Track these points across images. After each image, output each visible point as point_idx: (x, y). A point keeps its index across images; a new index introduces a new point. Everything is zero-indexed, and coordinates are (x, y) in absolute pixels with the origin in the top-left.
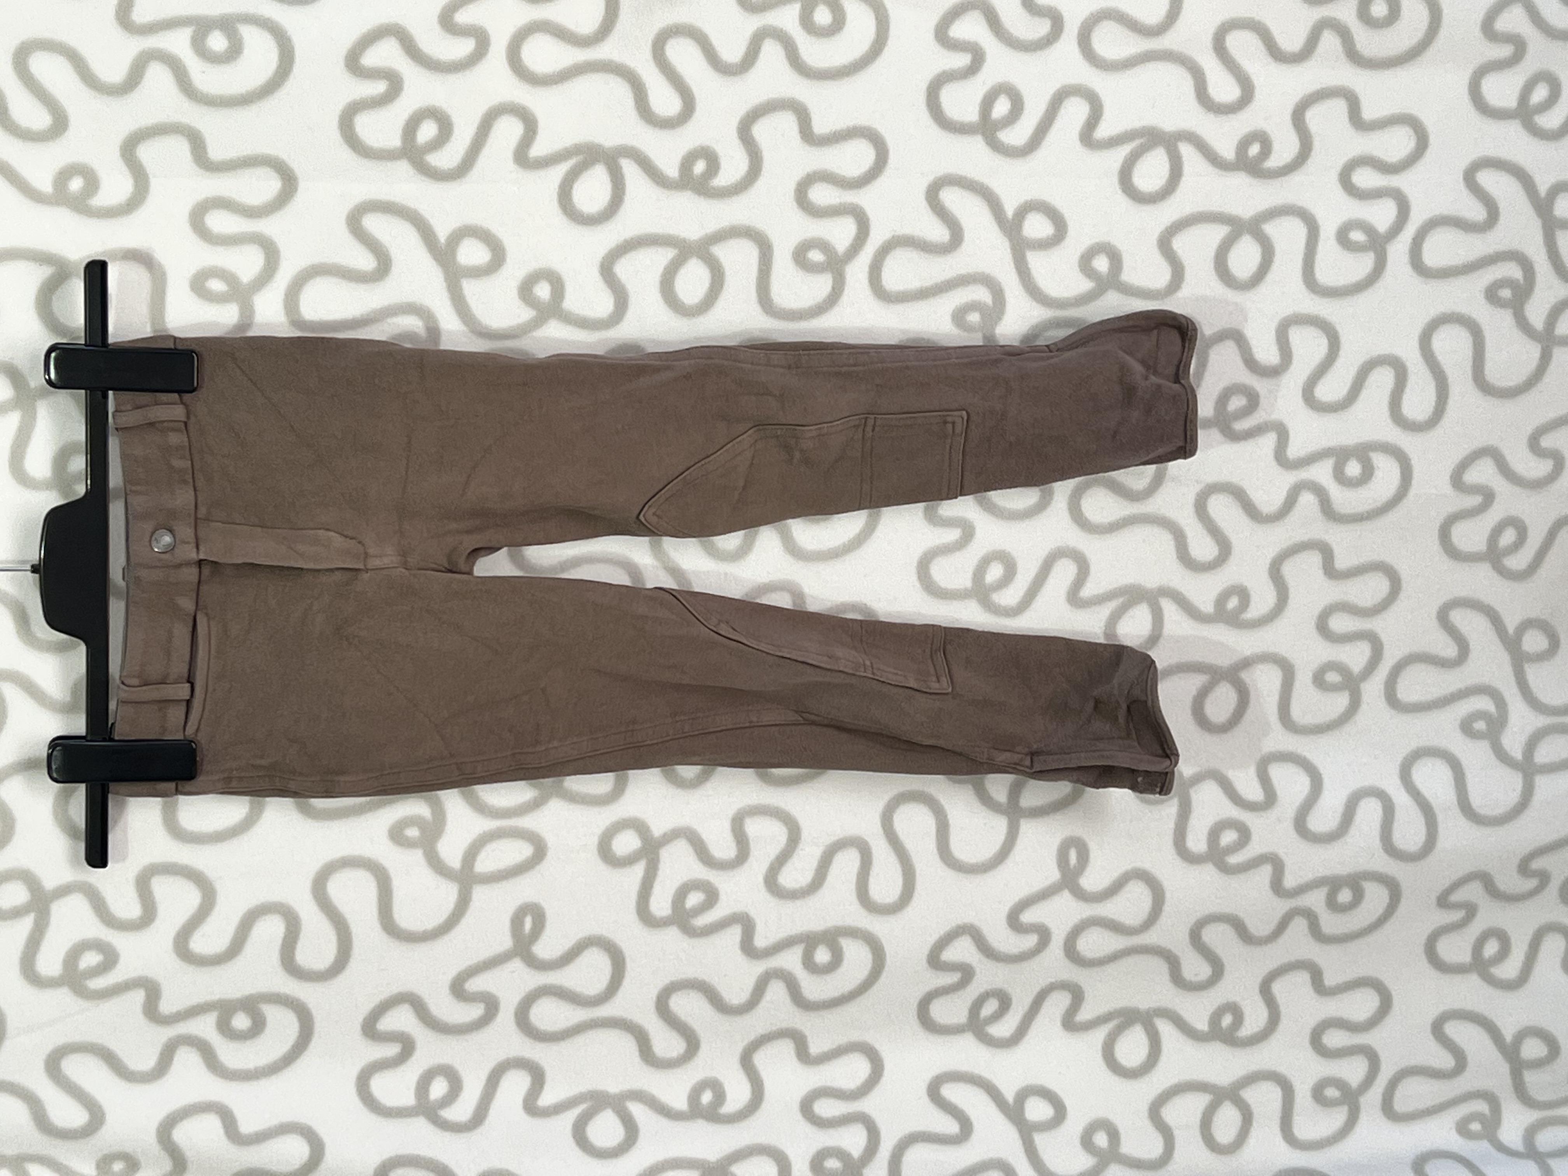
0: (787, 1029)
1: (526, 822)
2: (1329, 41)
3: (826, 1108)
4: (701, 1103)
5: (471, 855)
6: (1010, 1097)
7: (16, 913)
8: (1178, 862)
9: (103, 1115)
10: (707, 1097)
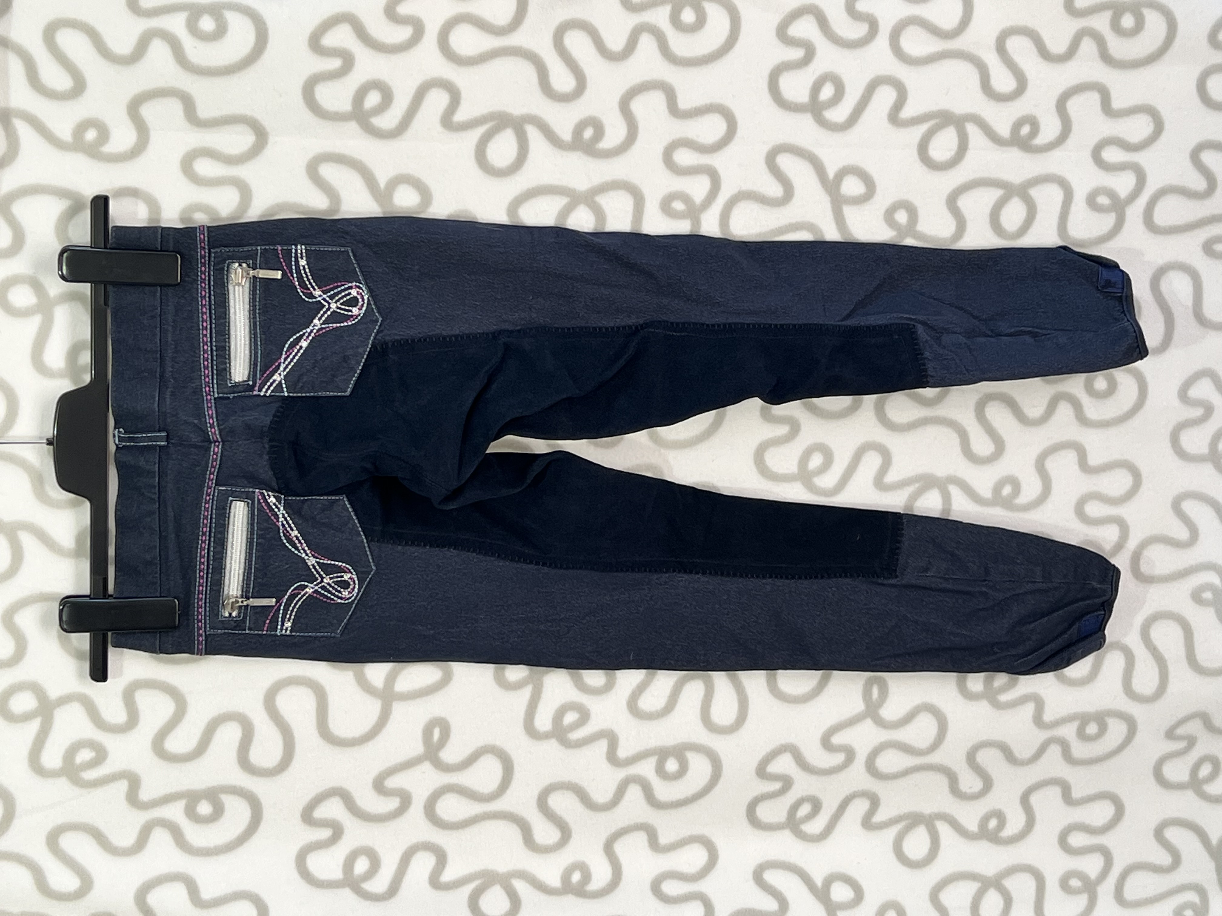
0: (642, 824)
2: (1088, 46)
3: (671, 888)
4: (571, 882)
5: (391, 679)
6: (819, 882)
7: (26, 717)
8: (961, 699)
9: (92, 882)
10: (576, 877)
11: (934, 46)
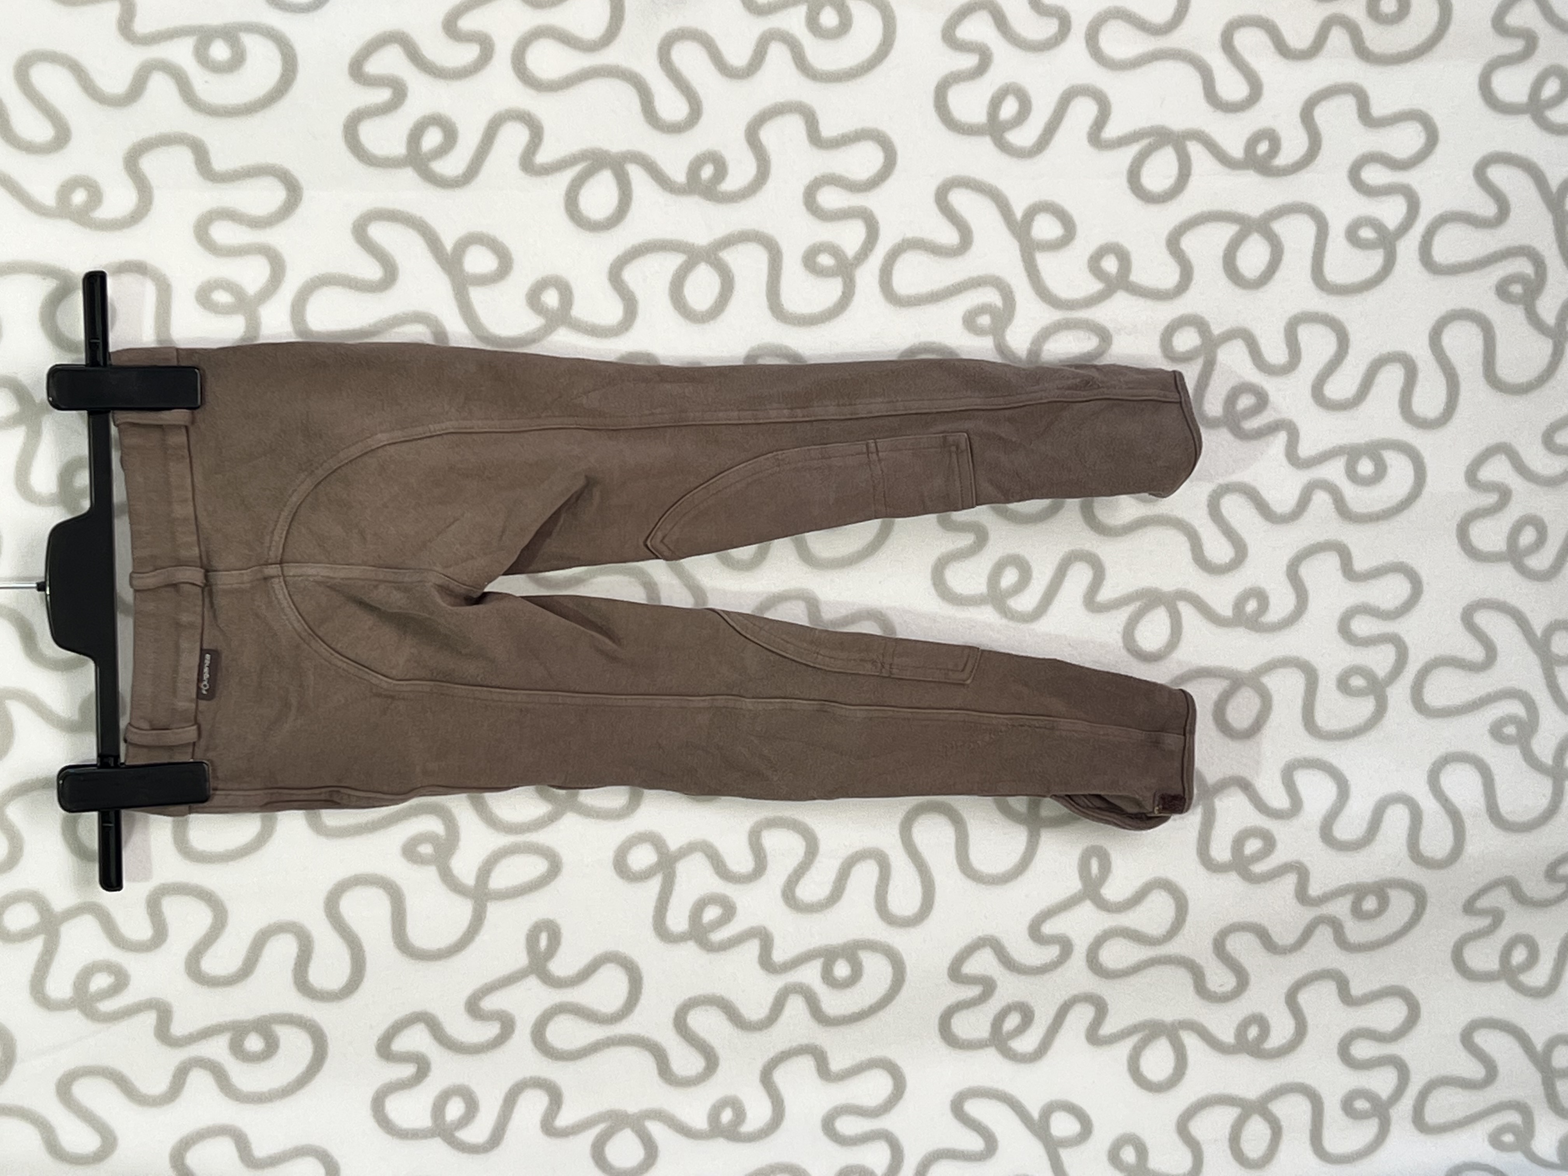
0: (807, 1046)
1: (540, 837)
2: (1338, 38)
3: (847, 1126)
4: (720, 1122)
5: (485, 871)
6: (1035, 1114)
7: (25, 936)
8: (1202, 871)
9: (115, 1139)
10: (727, 1116)
11: (1142, 44)
